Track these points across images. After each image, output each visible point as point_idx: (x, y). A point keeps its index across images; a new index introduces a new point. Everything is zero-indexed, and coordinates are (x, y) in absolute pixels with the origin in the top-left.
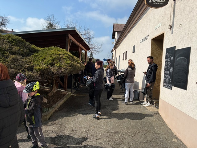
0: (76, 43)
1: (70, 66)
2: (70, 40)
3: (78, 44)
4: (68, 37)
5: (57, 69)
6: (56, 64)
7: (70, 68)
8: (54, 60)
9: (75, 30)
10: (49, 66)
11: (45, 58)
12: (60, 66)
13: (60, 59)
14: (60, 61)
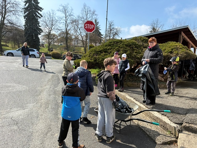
0: (187, 39)
1: (185, 53)
2: (183, 36)
3: (188, 40)
4: (181, 34)
5: (175, 55)
6: (174, 52)
7: (185, 54)
8: (172, 49)
9: (188, 28)
10: (169, 54)
11: (165, 49)
12: (178, 53)
13: (177, 49)
14: (177, 50)
